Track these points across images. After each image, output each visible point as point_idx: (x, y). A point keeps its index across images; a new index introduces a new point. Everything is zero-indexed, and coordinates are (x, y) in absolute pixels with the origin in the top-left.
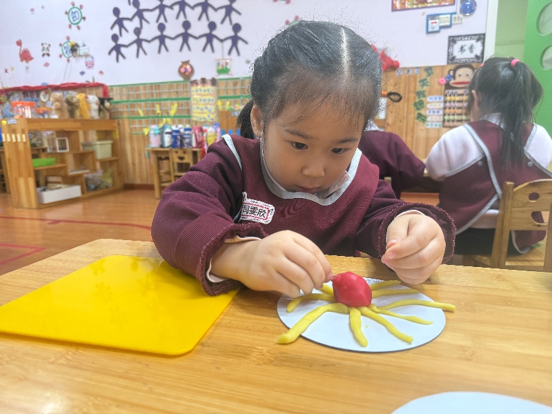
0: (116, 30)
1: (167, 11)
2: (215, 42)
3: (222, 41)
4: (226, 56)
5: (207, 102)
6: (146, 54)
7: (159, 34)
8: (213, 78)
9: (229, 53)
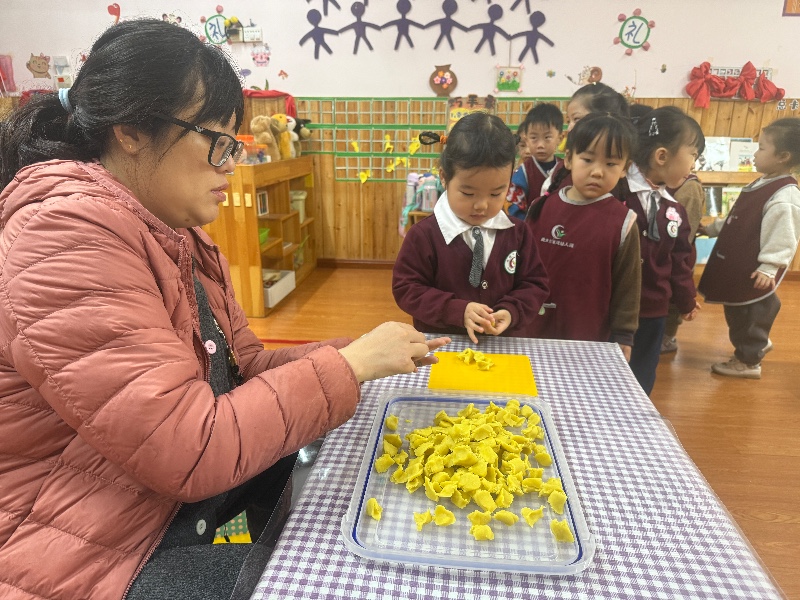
0: (317, 3)
2: (498, 39)
3: (509, 38)
4: (515, 63)
6: (371, 48)
7: (398, 16)
8: (490, 96)
9: (521, 58)
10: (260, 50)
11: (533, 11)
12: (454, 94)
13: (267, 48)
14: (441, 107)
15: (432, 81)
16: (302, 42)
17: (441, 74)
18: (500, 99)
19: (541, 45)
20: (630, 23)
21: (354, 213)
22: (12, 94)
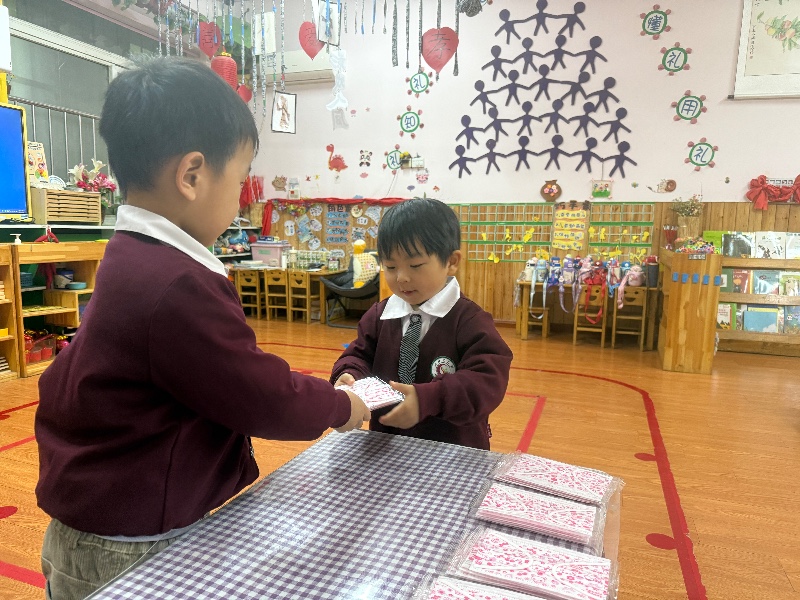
0: (463, 141)
1: (533, 123)
2: (594, 161)
3: (602, 160)
4: (607, 177)
5: (574, 228)
6: (499, 170)
7: (520, 148)
8: (586, 201)
9: (611, 174)
10: (422, 173)
11: (620, 141)
12: (559, 201)
13: (427, 171)
14: (549, 210)
15: (542, 192)
16: (451, 167)
17: (549, 186)
18: (594, 203)
19: (627, 165)
20: (698, 147)
21: (480, 284)
22: (263, 201)
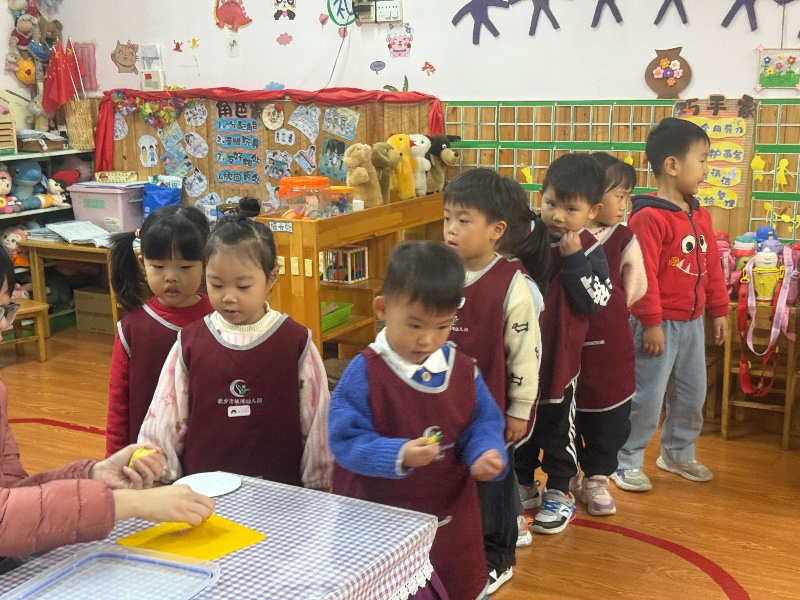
2: (763, 4)
3: (782, 2)
4: (793, 41)
6: (556, 26)
8: (745, 96)
10: (399, 33)
12: (685, 96)
13: (408, 30)
15: (649, 75)
16: (456, 20)
17: (665, 63)
18: (764, 101)
22: (93, 94)
